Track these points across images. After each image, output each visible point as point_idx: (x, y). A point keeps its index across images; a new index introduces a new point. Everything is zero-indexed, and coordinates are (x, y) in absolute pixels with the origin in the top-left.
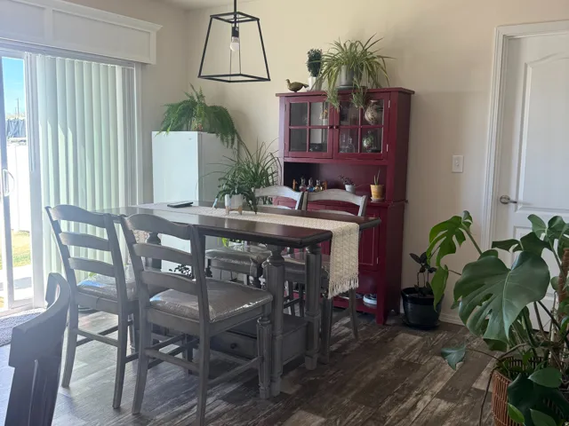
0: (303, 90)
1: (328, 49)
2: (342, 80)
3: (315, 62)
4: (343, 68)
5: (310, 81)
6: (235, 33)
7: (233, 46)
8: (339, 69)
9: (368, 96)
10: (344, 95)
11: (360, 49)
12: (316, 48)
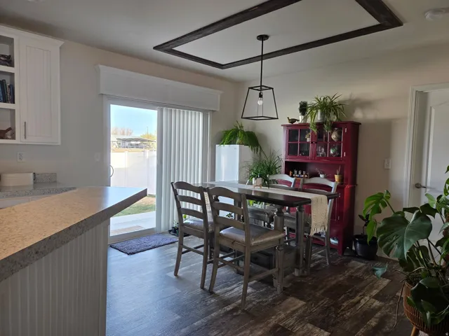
0: (297, 123)
1: (311, 101)
2: (318, 118)
3: (303, 108)
4: (319, 111)
5: (301, 118)
6: (261, 96)
7: (260, 102)
8: (317, 111)
9: (334, 126)
10: (320, 126)
11: (329, 101)
12: (303, 100)
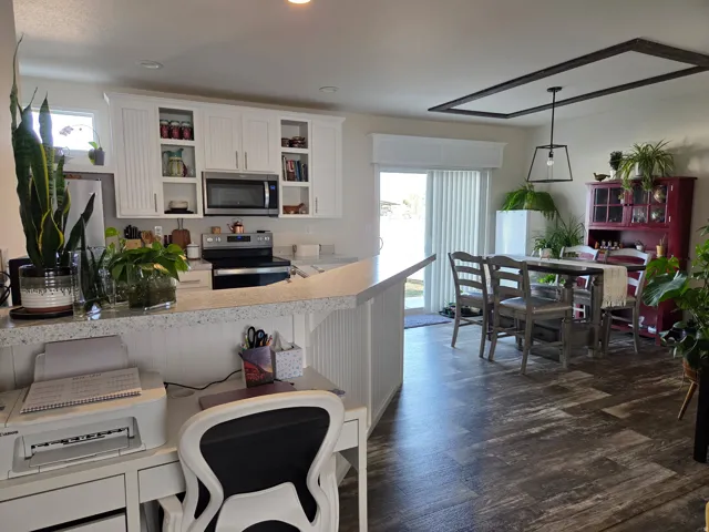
0: (606, 180)
1: (628, 150)
2: (635, 173)
3: (616, 160)
4: (637, 165)
5: (612, 173)
6: (551, 156)
7: (550, 163)
8: (633, 165)
9: (656, 183)
10: (637, 183)
11: (650, 149)
12: (617, 150)
